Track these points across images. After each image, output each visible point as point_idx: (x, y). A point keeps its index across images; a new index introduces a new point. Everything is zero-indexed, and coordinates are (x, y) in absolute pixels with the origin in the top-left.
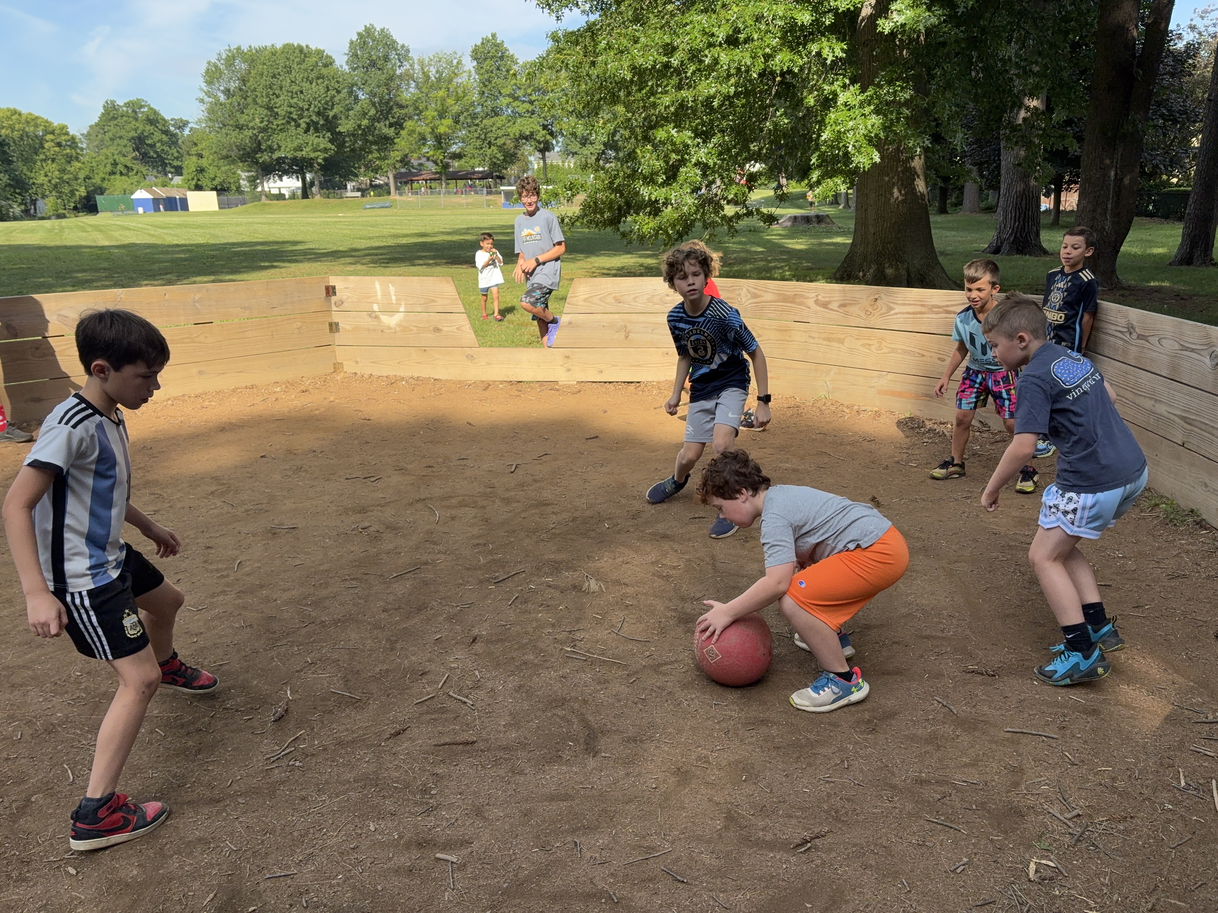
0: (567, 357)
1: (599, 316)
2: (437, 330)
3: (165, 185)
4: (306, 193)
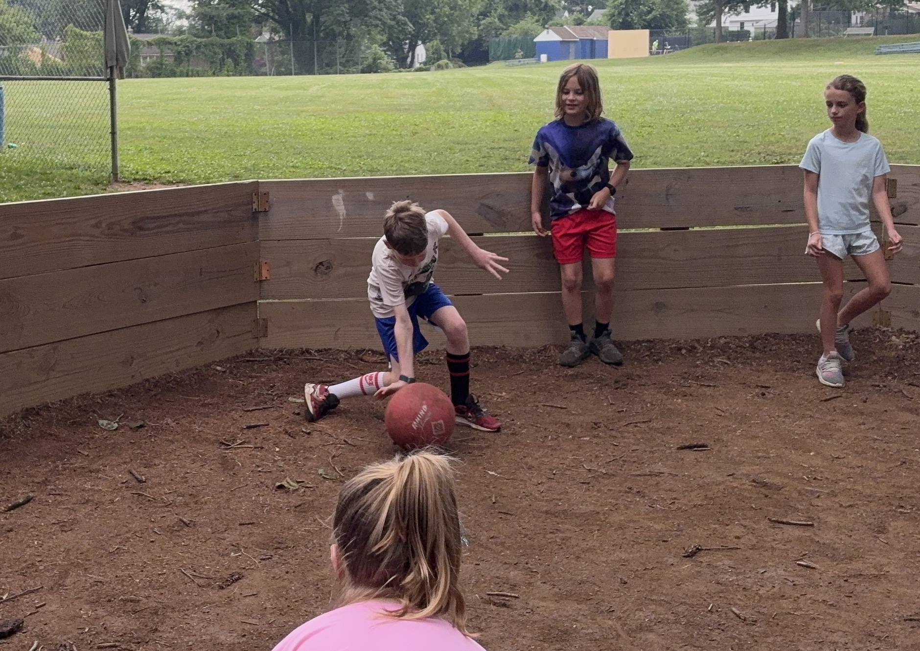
3: (579, 22)
4: (783, 29)
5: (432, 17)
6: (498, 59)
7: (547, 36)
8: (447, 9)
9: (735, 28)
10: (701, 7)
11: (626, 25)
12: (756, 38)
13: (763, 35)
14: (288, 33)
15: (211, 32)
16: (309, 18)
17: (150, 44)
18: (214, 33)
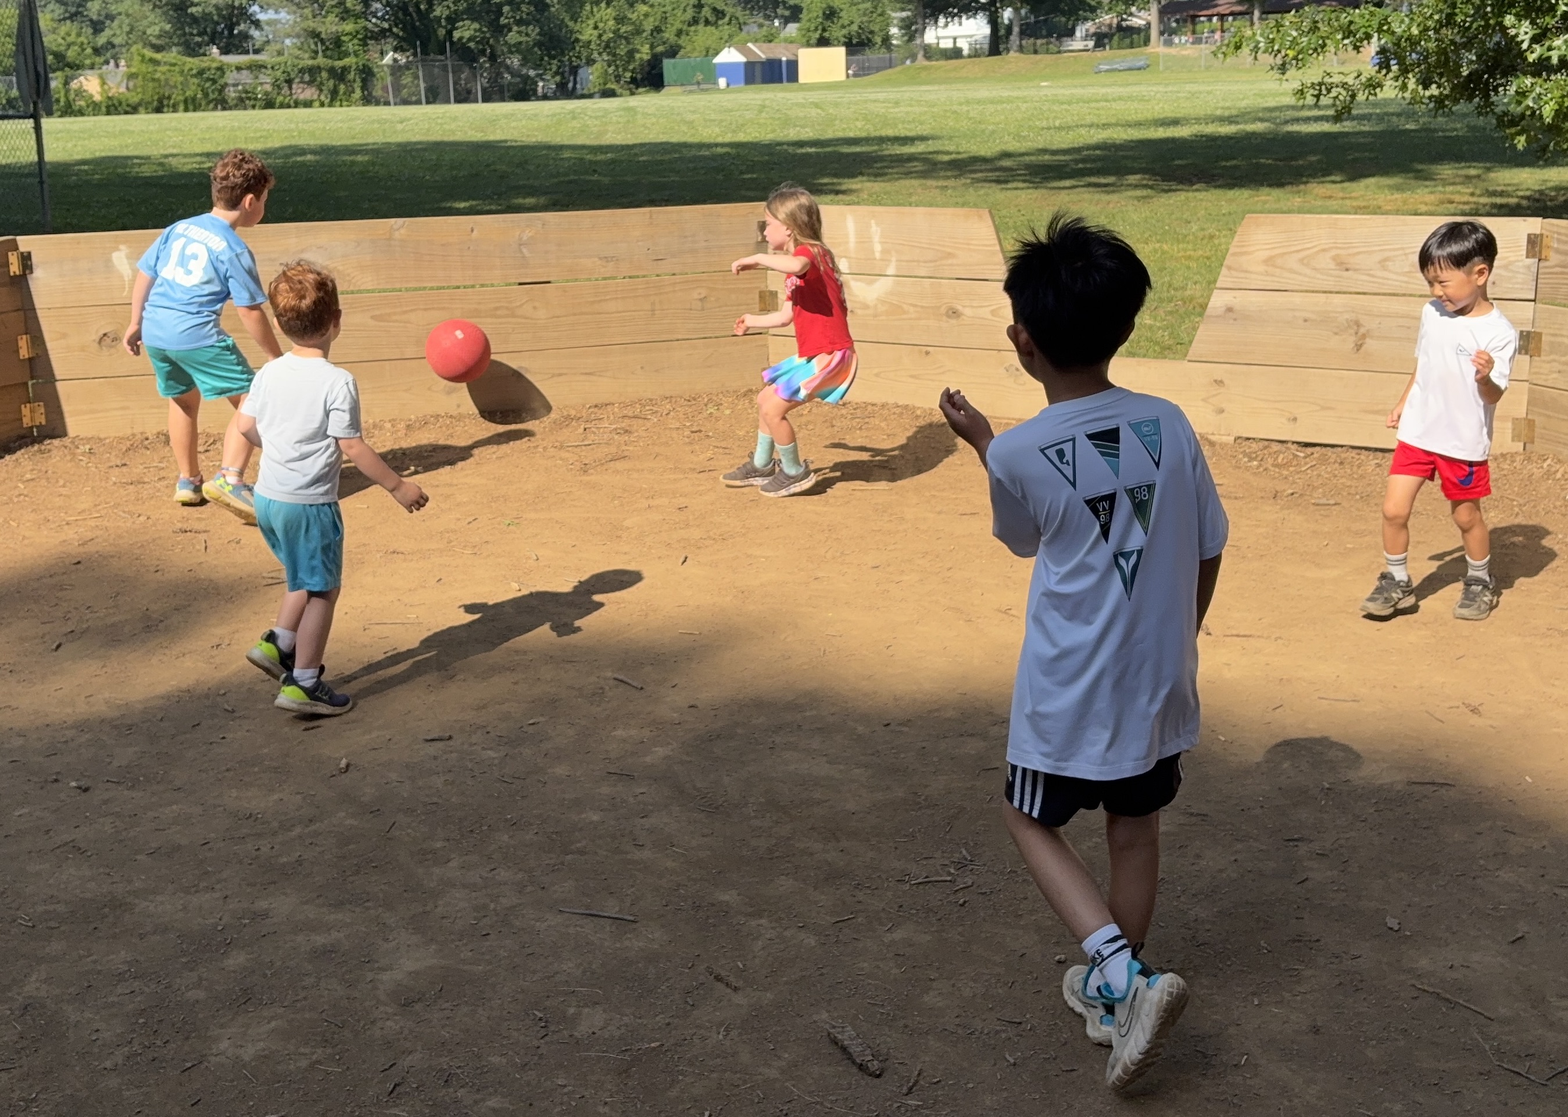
0: (1219, 383)
1: (1297, 299)
2: (954, 313)
3: (770, 39)
4: (996, 45)
5: (596, 33)
6: (675, 84)
7: (730, 56)
8: (611, 23)
9: (947, 44)
10: (903, 20)
11: (823, 42)
12: (970, 56)
13: (975, 54)
14: (415, 55)
15: (316, 52)
16: (442, 32)
17: (239, 69)
18: (320, 54)
